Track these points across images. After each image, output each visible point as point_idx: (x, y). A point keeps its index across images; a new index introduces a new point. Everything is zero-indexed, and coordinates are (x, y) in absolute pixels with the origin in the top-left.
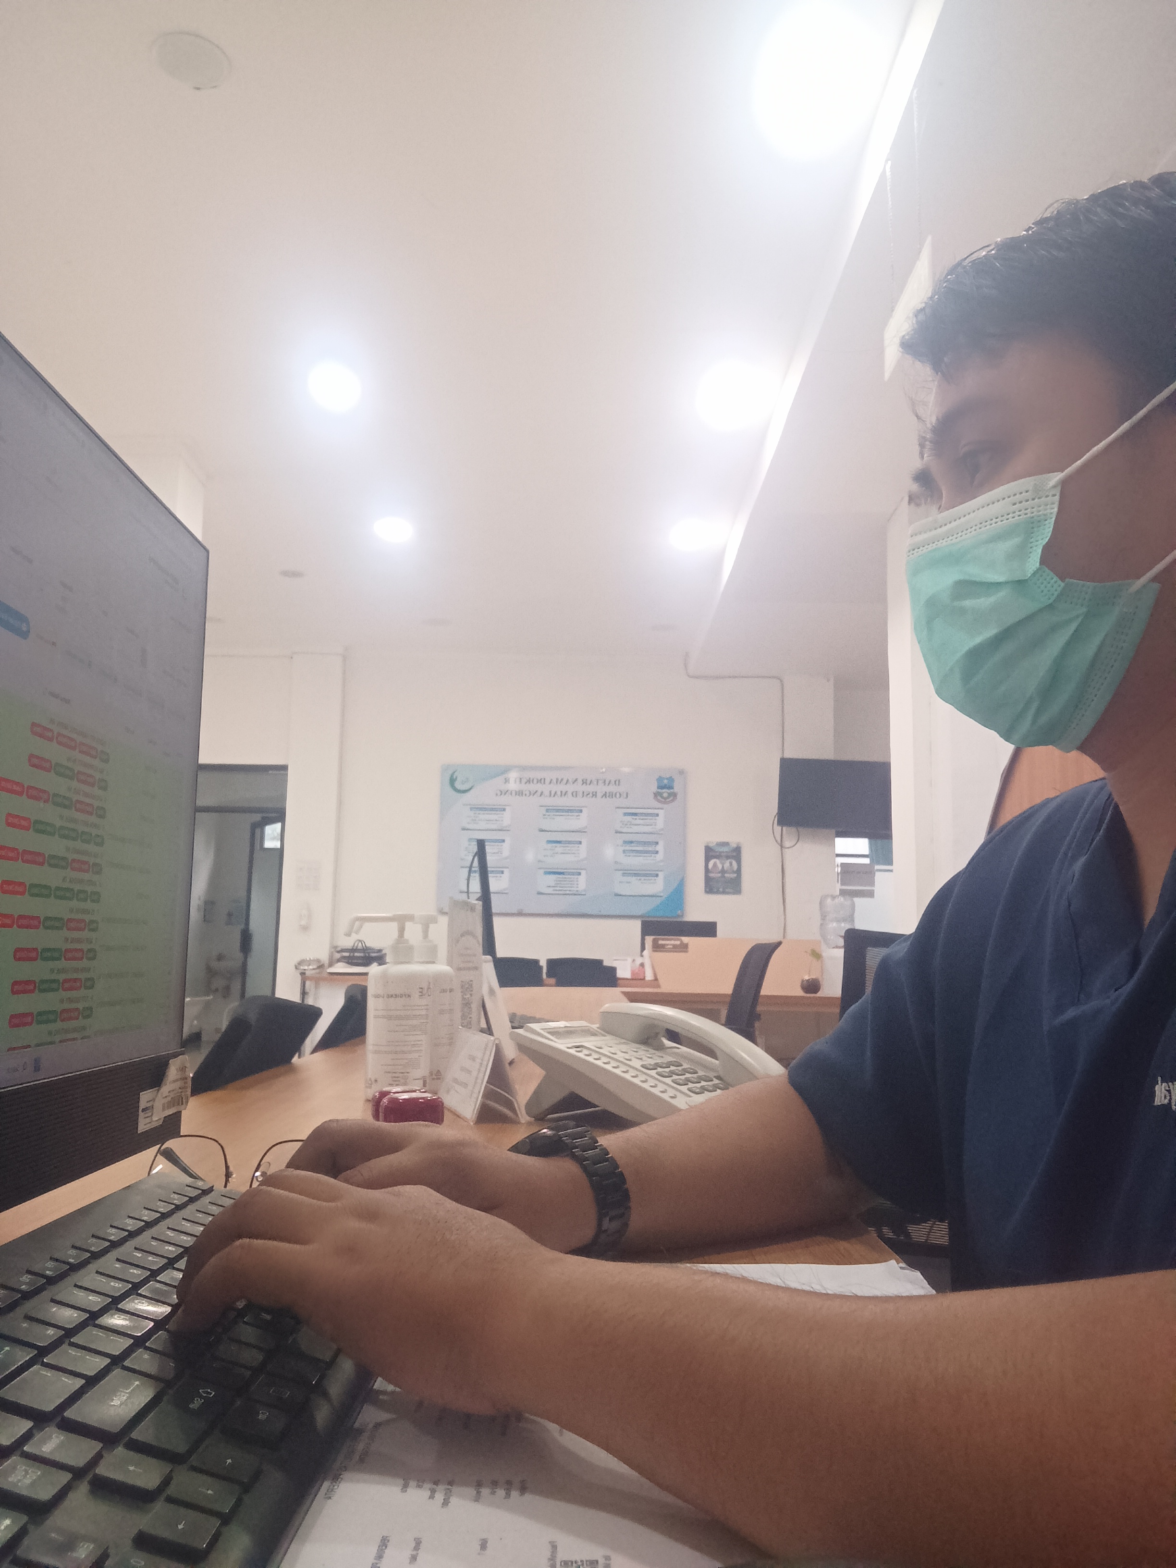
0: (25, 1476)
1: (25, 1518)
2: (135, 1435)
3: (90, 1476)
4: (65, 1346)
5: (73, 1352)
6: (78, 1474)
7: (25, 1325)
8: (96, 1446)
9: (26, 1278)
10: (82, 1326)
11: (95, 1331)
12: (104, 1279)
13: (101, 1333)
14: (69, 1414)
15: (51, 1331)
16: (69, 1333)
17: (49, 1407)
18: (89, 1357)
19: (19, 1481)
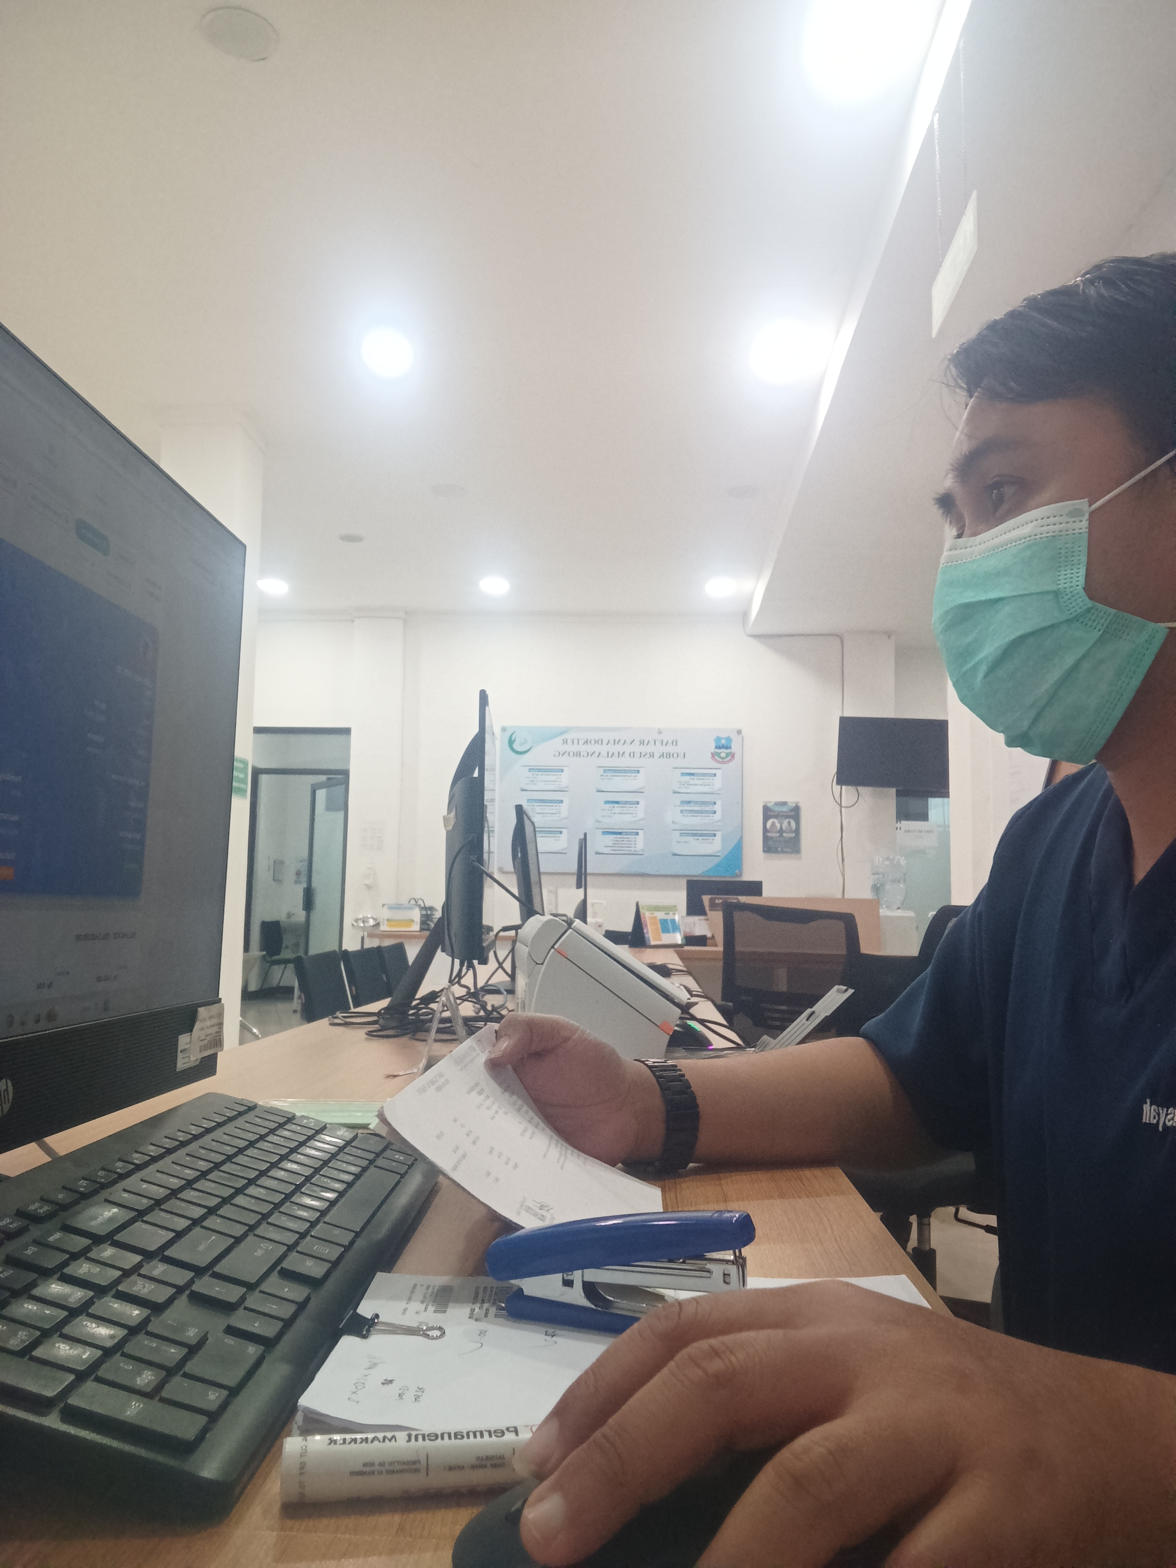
0: (144, 1287)
1: (147, 1312)
2: (217, 1269)
3: (187, 1292)
4: (157, 1211)
5: (162, 1214)
6: (180, 1290)
7: (125, 1195)
8: (190, 1275)
9: (120, 1164)
10: (167, 1198)
11: (178, 1202)
12: (179, 1168)
13: (183, 1204)
14: (167, 1253)
15: (145, 1201)
16: (158, 1203)
17: (153, 1247)
18: (176, 1219)
19: (140, 1290)
